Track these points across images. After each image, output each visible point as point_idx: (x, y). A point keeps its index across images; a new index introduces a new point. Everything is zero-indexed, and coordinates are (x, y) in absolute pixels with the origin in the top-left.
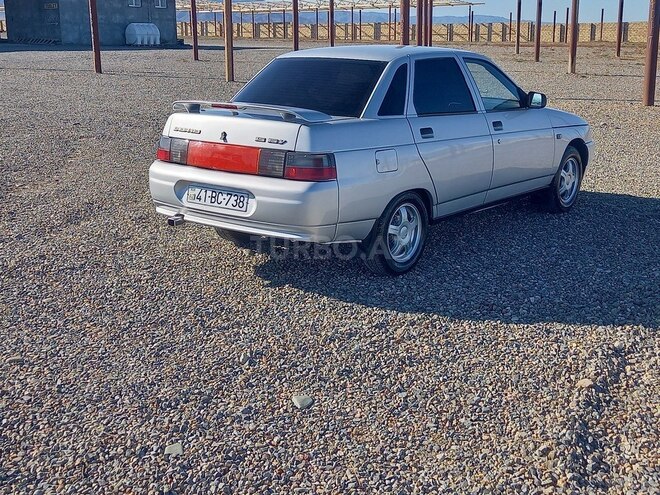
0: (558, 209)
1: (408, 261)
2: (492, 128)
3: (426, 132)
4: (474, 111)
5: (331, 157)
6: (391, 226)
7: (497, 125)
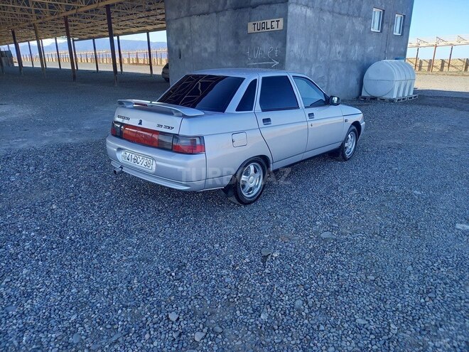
0: (345, 159)
1: (253, 197)
2: (308, 117)
3: (267, 121)
4: (298, 108)
5: (201, 138)
6: (243, 176)
7: (311, 115)
